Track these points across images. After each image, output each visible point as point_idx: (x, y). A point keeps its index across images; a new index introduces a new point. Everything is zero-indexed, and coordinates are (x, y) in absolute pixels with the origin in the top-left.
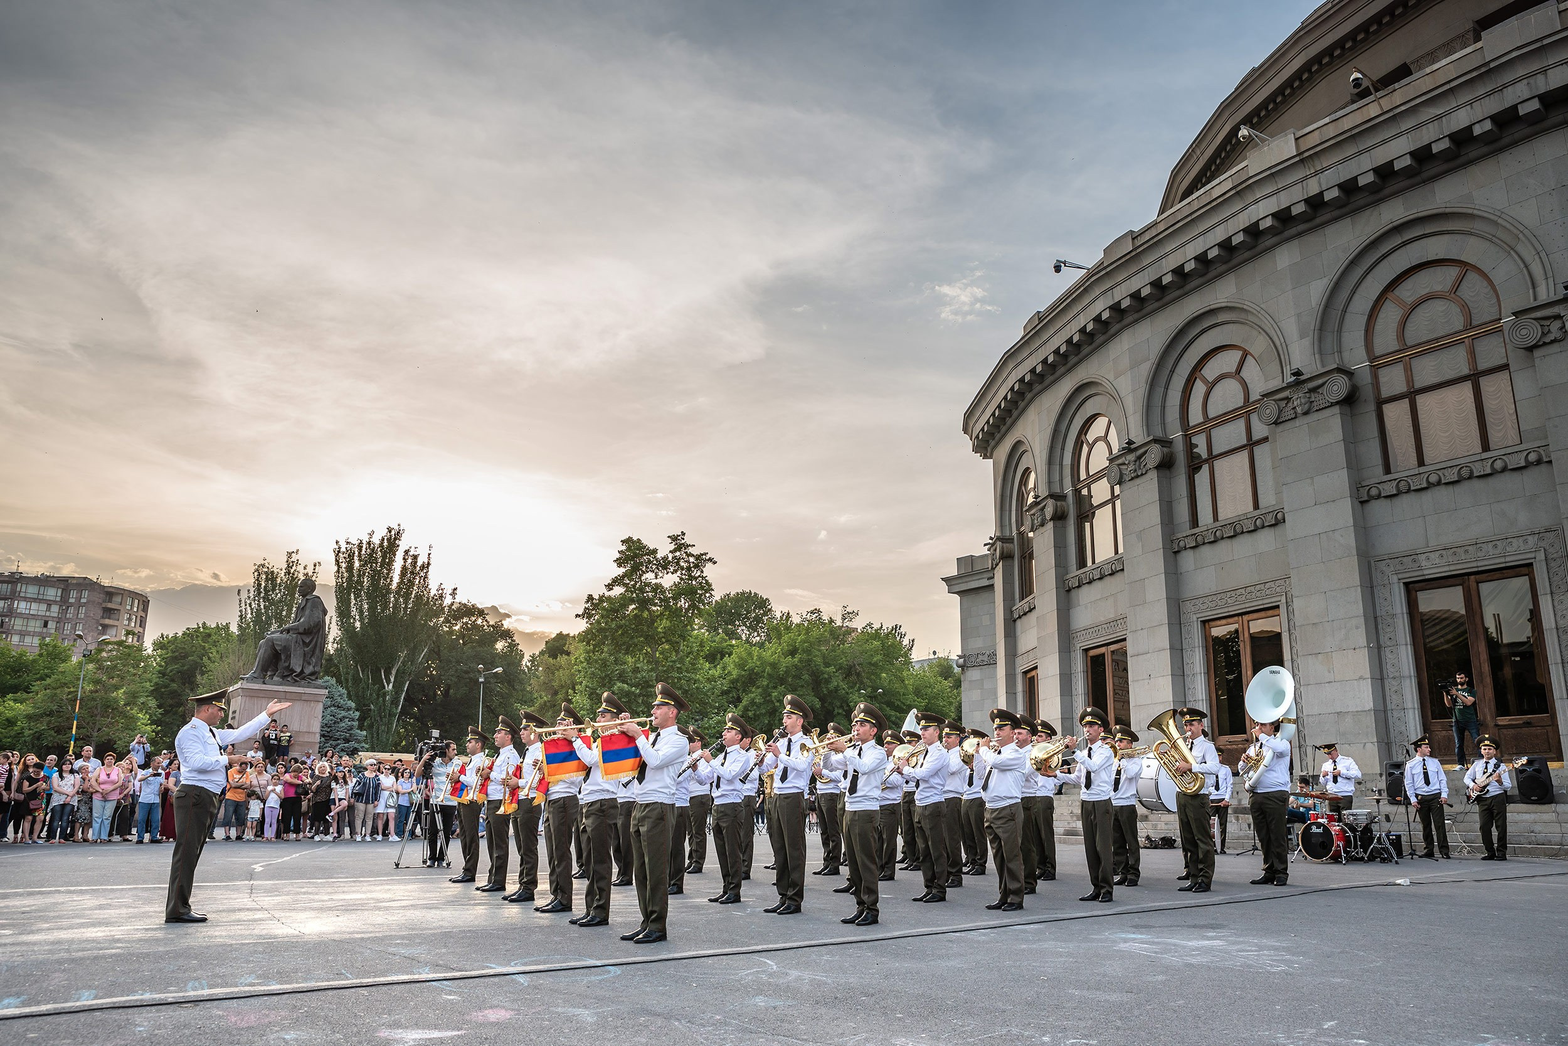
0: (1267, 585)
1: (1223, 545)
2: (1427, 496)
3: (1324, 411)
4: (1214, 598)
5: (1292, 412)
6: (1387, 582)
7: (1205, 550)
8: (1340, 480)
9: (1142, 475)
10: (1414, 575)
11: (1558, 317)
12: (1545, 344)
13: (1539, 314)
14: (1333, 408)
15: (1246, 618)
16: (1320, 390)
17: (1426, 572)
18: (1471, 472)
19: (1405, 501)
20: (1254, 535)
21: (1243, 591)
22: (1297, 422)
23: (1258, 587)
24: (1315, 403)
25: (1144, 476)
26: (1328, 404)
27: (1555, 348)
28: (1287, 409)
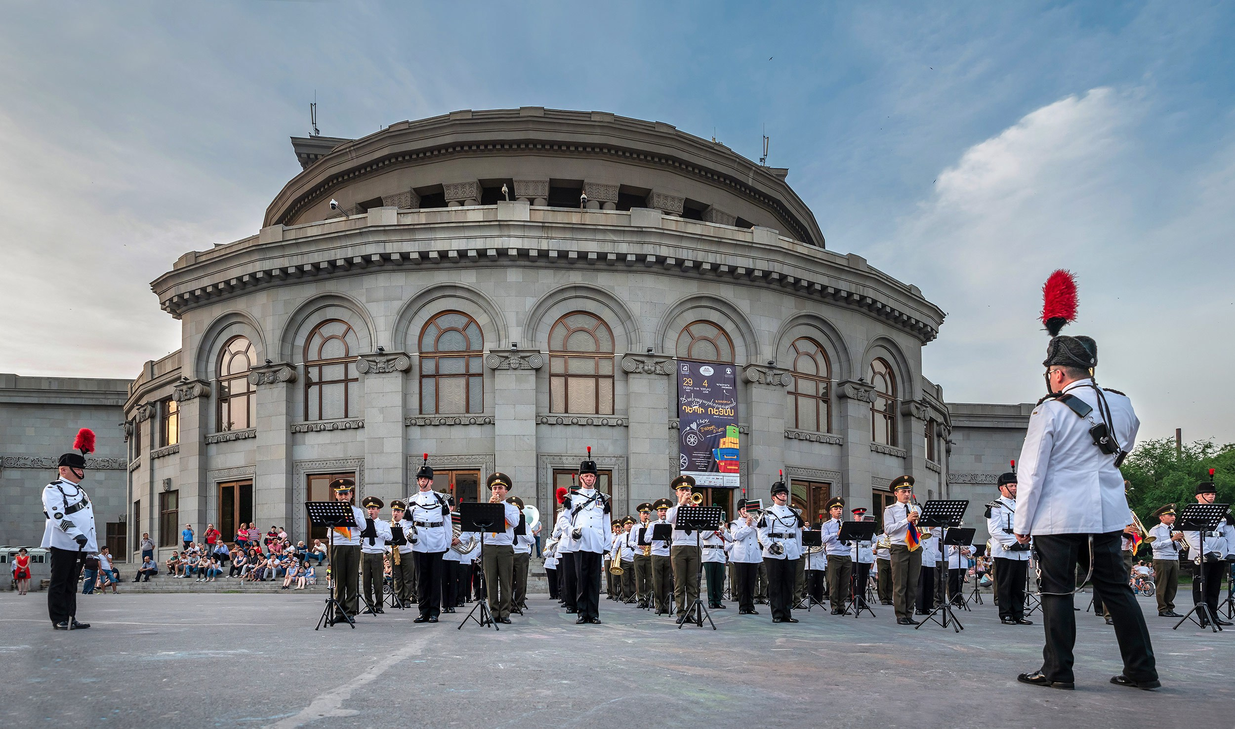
0: (473, 457)
1: (443, 429)
2: (569, 429)
3: (526, 371)
4: (435, 458)
5: (508, 365)
6: (545, 467)
7: (430, 429)
8: (531, 411)
9: (389, 372)
10: (560, 466)
11: (643, 362)
12: (636, 372)
13: (636, 358)
14: (531, 371)
15: (454, 472)
16: (527, 359)
17: (565, 465)
18: (593, 422)
19: (559, 428)
20: (467, 427)
21: (456, 457)
22: (509, 372)
23: (467, 457)
24: (522, 365)
25: (390, 374)
26: (530, 368)
27: (638, 376)
28: (504, 363)
